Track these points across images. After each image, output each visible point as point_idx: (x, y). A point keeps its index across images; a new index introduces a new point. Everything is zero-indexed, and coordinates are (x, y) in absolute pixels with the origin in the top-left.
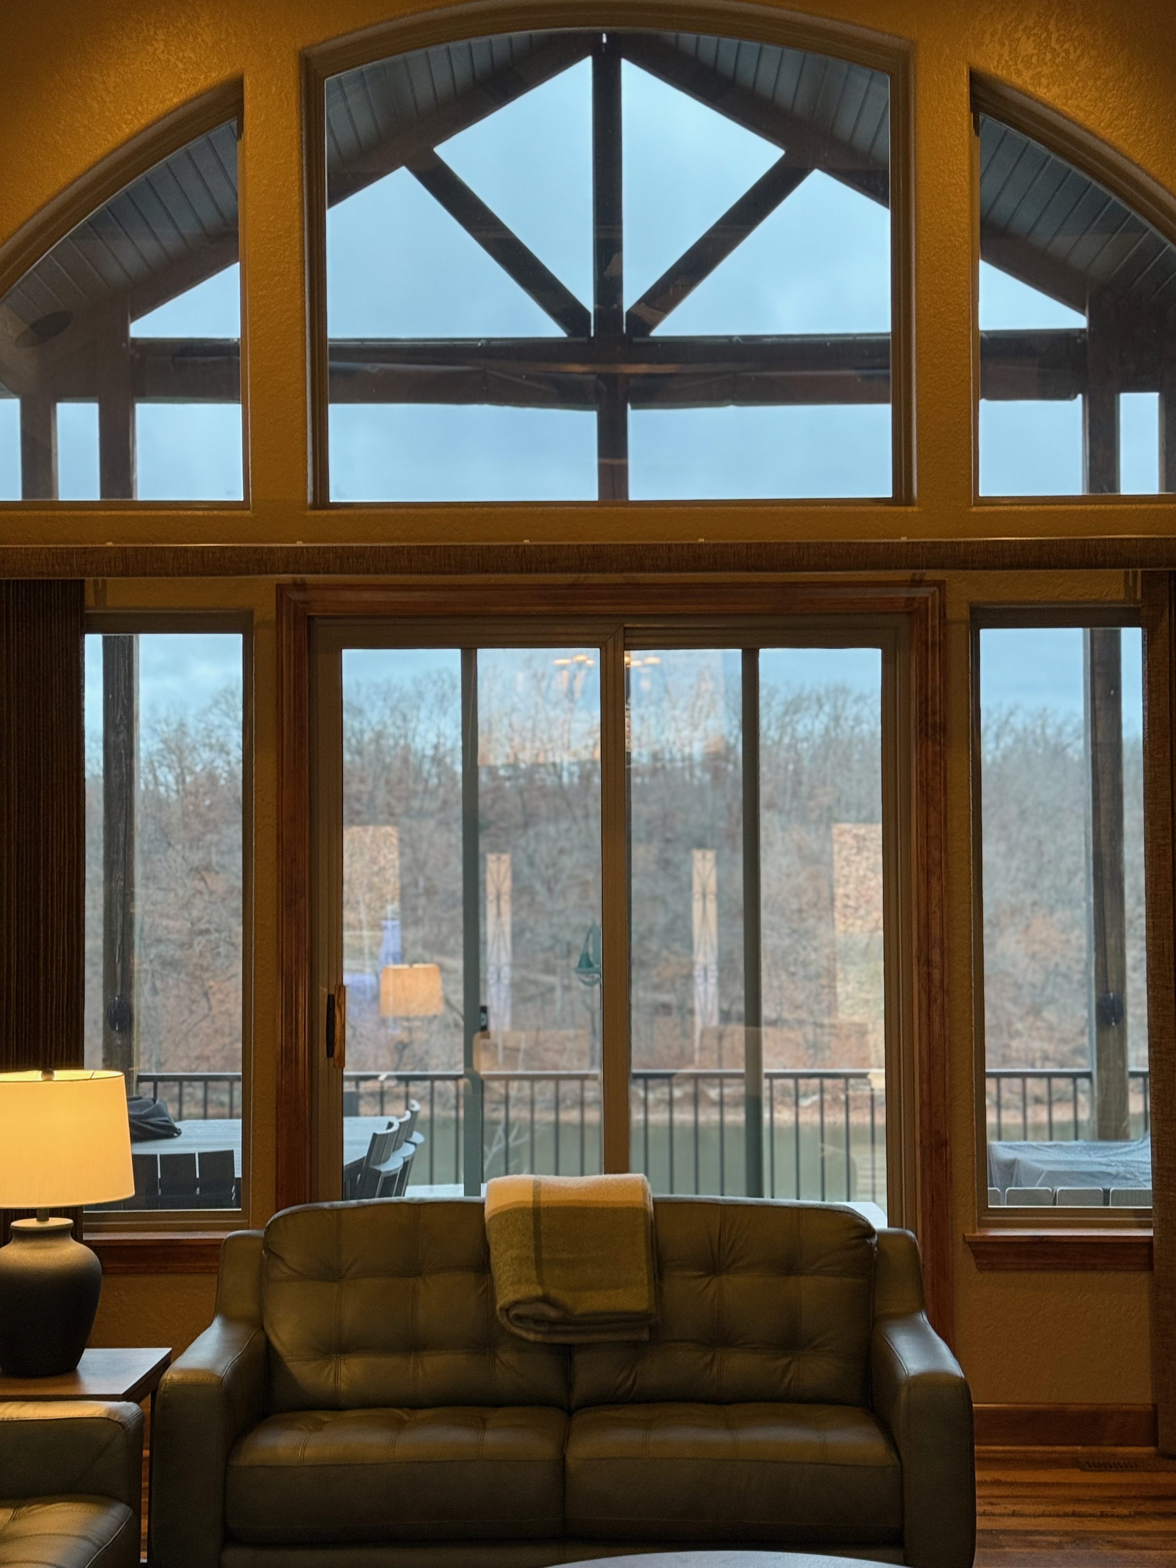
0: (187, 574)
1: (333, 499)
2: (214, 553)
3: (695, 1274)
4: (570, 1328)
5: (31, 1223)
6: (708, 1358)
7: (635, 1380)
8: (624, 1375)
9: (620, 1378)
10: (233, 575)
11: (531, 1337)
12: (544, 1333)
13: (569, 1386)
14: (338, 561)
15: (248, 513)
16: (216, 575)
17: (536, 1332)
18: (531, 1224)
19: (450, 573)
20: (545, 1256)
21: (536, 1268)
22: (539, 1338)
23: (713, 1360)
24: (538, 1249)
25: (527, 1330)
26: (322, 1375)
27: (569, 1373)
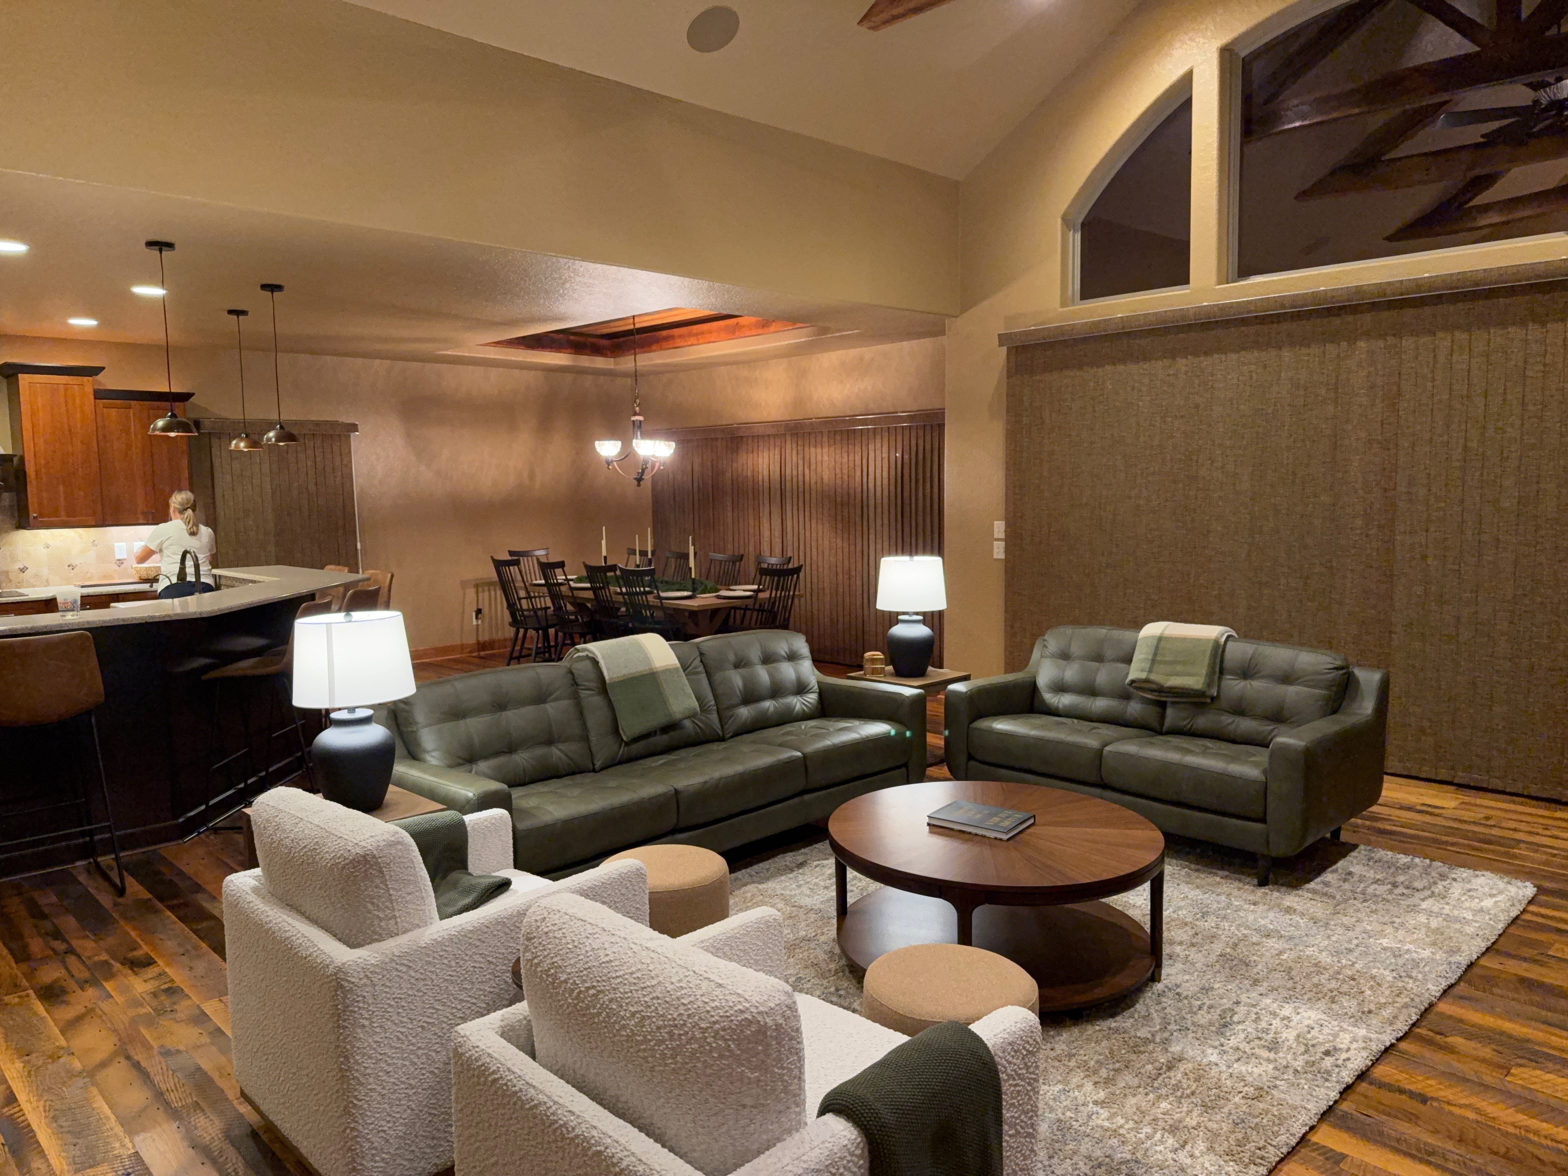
5: (906, 617)
7: (1193, 724)
8: (1187, 721)
11: (1145, 696)
12: (1151, 695)
13: (1162, 722)
17: (1148, 694)
18: (1156, 643)
20: (1158, 658)
21: (1153, 665)
24: (1155, 655)
25: (1143, 694)
26: (1053, 700)
27: (1163, 716)
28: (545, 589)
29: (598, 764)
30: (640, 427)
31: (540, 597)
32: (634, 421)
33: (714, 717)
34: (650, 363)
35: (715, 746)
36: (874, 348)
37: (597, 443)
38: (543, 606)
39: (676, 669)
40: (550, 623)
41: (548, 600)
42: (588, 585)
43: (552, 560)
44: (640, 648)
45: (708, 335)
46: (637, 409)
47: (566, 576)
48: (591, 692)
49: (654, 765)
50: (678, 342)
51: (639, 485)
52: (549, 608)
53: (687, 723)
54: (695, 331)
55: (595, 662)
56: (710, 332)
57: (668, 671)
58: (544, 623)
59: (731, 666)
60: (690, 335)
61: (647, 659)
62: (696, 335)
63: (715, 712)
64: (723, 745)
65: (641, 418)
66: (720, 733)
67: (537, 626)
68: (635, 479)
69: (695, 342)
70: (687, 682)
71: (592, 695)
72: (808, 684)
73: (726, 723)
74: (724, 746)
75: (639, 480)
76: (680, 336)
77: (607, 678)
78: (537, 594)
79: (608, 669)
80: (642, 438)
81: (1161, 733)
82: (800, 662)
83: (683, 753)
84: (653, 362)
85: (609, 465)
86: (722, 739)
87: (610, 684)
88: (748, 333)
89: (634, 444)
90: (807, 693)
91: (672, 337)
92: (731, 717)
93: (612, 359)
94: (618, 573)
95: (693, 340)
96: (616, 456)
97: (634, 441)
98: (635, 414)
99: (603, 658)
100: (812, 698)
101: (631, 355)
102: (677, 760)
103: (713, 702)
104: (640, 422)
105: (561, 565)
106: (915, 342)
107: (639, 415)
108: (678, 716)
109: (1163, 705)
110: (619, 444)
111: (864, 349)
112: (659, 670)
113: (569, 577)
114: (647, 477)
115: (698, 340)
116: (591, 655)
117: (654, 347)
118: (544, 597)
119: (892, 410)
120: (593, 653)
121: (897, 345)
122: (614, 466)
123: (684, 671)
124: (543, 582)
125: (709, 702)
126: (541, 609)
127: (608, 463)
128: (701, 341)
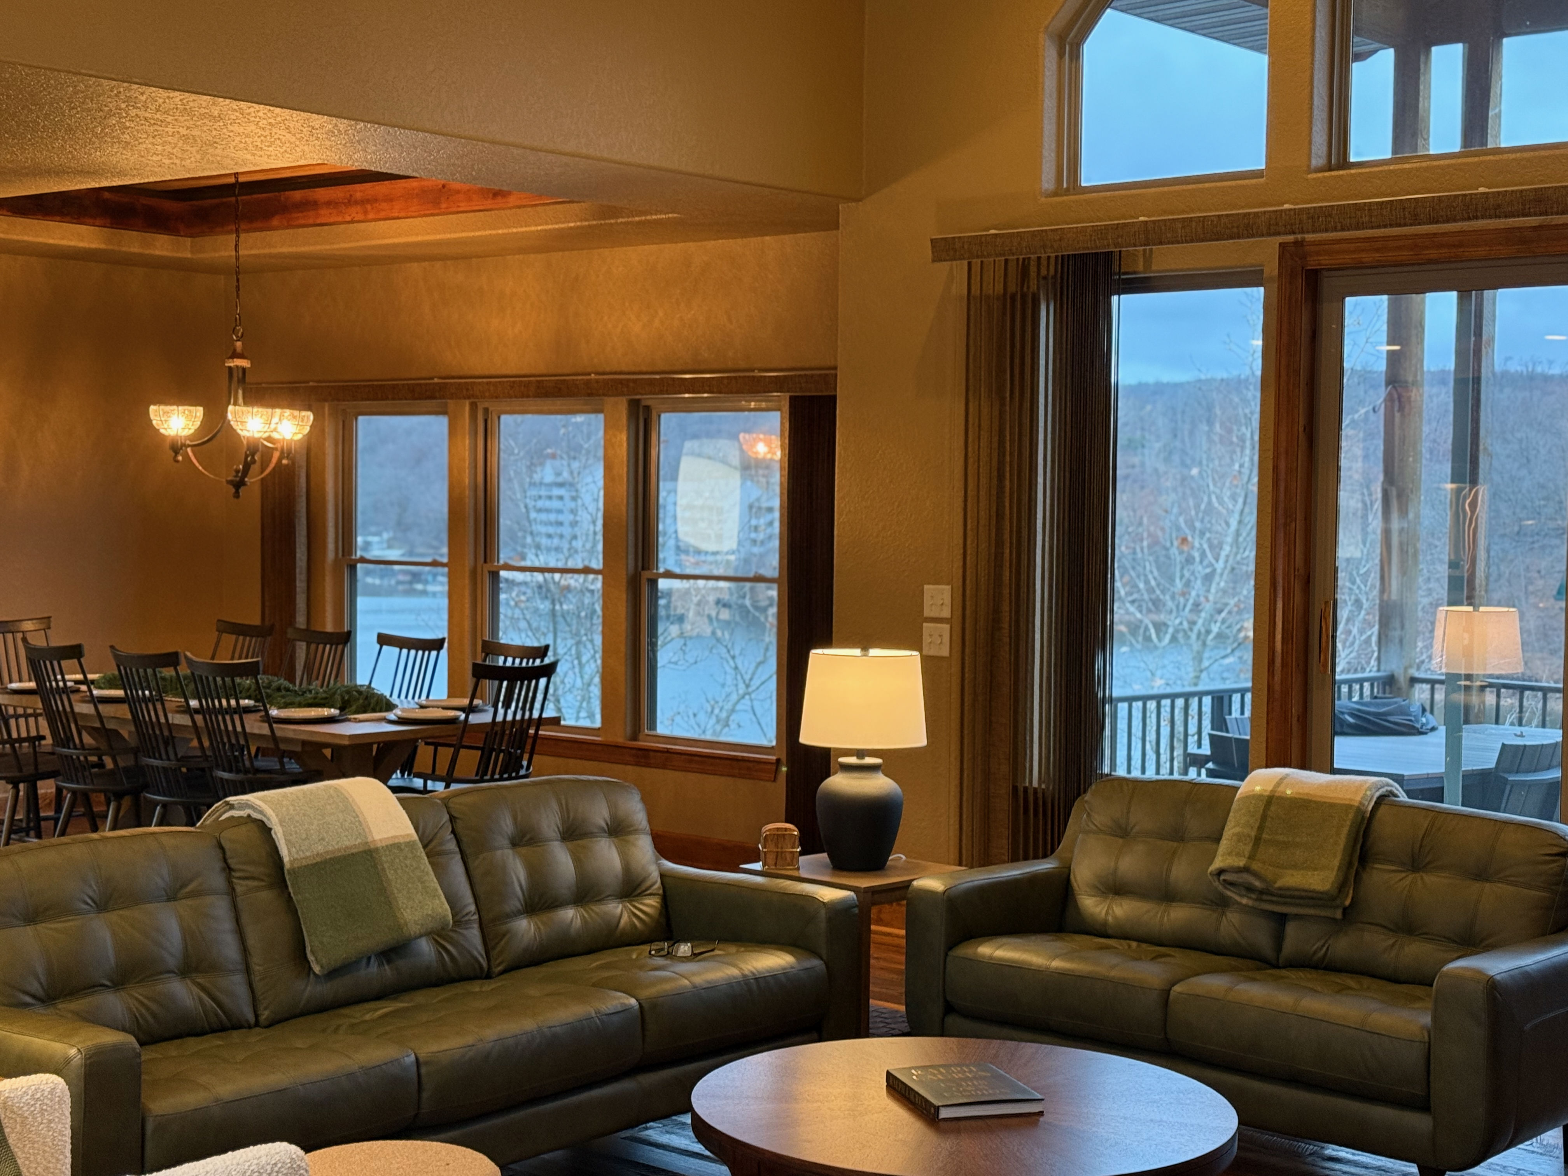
0: (1192, 241)
1: (1353, 159)
2: (1212, 221)
3: (1394, 868)
4: (1274, 899)
5: (853, 760)
6: (1391, 942)
7: (1328, 949)
8: (1319, 944)
9: (1315, 947)
10: (1227, 239)
11: (1244, 901)
12: (1256, 900)
13: (1278, 948)
14: (1310, 221)
15: (1262, 180)
16: (1214, 240)
17: (1249, 898)
18: (1262, 808)
19: (1405, 225)
20: (1265, 836)
21: (1254, 845)
22: (1250, 903)
23: (1393, 945)
24: (1261, 829)
25: (1241, 896)
26: (1098, 910)
27: (1279, 939)
28: (37, 703)
29: (265, 1015)
30: (242, 380)
31: (26, 716)
32: (230, 368)
33: (474, 934)
34: (267, 251)
35: (475, 987)
36: (710, 244)
37: (152, 408)
38: (33, 733)
39: (410, 845)
40: (42, 768)
41: (43, 722)
42: (120, 693)
43: (58, 641)
44: (346, 805)
45: (384, 205)
46: (239, 344)
47: (84, 673)
48: (255, 883)
49: (368, 1017)
50: (325, 215)
51: (237, 495)
52: (44, 738)
53: (425, 947)
54: (358, 195)
55: (264, 829)
56: (389, 199)
57: (395, 847)
58: (29, 770)
59: (506, 842)
60: (350, 202)
61: (358, 822)
62: (363, 202)
63: (476, 926)
64: (488, 986)
65: (244, 363)
66: (485, 964)
67: (15, 774)
68: (230, 482)
69: (360, 217)
70: (429, 868)
71: (258, 889)
72: (644, 880)
73: (494, 948)
74: (493, 986)
75: (238, 484)
76: (329, 204)
77: (286, 859)
78: (20, 711)
79: (288, 842)
80: (246, 403)
81: (1277, 966)
82: (631, 838)
83: (420, 997)
84: (274, 251)
85: (176, 453)
86: (488, 976)
87: (293, 871)
88: (464, 206)
89: (230, 416)
90: (639, 895)
91: (314, 205)
92: (504, 935)
93: (188, 241)
94: (184, 670)
95: (355, 212)
96: (190, 437)
97: (231, 408)
98: (235, 355)
99: (281, 822)
100: (650, 905)
101: (229, 232)
102: (407, 1008)
103: (473, 908)
104: (244, 370)
105: (75, 652)
106: (788, 239)
107: (241, 356)
108: (414, 929)
109: (1282, 919)
110: (199, 412)
111: (692, 246)
112: (379, 845)
113: (90, 677)
114: (253, 479)
115: (366, 213)
116: (255, 815)
117: (275, 222)
118: (36, 716)
119: (742, 364)
120: (261, 812)
121: (754, 242)
122: (186, 456)
123: (425, 847)
124: (32, 685)
125: (465, 906)
126: (29, 739)
127: (176, 447)
128: (371, 216)
